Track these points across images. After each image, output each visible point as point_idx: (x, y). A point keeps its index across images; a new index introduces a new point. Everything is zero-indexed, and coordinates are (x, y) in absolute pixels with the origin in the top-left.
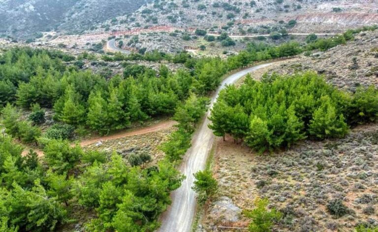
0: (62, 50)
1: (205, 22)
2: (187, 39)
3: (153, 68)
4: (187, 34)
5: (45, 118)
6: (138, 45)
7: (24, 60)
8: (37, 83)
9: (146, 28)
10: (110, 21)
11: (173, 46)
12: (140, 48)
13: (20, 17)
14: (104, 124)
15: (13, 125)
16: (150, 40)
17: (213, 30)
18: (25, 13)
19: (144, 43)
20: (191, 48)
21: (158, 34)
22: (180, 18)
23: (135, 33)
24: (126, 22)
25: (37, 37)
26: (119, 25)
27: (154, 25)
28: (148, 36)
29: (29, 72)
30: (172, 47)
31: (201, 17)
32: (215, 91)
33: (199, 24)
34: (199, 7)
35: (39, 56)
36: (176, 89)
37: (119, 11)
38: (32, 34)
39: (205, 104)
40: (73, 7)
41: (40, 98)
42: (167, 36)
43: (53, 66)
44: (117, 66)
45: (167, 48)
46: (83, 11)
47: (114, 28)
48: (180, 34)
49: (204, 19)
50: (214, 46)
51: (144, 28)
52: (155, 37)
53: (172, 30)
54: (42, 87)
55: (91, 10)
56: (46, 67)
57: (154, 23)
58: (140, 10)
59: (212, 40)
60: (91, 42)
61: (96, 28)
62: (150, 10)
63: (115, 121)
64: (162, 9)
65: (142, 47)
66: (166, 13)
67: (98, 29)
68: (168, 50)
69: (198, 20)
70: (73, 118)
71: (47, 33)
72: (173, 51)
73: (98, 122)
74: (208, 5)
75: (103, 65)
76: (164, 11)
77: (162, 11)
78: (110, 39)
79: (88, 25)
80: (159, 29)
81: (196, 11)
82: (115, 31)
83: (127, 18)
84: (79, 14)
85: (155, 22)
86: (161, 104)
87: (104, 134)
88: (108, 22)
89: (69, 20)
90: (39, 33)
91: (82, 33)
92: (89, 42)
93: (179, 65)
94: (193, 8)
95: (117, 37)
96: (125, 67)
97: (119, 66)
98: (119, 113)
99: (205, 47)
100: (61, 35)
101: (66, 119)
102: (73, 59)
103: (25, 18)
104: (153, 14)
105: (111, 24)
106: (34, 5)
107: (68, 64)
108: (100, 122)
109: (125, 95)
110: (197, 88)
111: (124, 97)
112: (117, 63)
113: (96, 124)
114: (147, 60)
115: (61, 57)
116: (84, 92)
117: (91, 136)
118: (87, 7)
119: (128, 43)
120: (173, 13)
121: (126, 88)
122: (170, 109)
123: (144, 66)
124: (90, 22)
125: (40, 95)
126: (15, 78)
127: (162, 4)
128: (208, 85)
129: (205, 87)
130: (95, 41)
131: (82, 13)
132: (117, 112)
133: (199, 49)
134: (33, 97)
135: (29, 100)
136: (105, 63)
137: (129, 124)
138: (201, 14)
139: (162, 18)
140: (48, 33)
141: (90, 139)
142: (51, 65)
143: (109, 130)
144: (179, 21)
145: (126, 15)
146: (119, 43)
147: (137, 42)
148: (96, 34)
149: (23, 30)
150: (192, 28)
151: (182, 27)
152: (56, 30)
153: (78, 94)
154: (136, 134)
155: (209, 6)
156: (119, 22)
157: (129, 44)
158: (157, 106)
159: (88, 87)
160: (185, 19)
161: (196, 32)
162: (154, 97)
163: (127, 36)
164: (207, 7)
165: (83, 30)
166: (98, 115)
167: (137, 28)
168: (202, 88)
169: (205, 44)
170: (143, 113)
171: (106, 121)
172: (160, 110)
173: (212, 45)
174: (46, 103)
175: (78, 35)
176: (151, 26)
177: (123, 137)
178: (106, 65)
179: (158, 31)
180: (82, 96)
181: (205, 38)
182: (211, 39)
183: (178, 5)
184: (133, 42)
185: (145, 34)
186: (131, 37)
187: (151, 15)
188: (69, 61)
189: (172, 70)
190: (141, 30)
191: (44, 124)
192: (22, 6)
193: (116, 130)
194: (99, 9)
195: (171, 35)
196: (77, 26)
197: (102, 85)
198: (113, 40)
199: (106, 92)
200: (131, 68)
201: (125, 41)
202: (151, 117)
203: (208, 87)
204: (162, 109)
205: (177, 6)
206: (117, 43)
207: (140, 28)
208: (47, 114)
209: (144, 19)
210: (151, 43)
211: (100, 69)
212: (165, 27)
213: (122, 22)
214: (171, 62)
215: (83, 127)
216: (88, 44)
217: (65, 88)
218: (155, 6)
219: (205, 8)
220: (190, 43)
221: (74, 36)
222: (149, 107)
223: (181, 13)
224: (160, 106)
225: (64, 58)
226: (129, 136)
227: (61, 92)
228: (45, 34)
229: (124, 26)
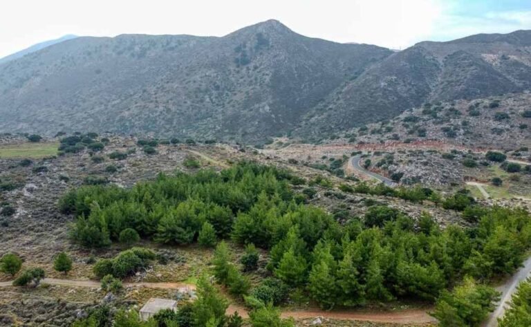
0: (292, 168)
1: (505, 139)
2: (471, 165)
3: (410, 214)
4: (471, 157)
5: (258, 264)
6: (391, 167)
7: (248, 179)
8: (257, 215)
9: (408, 142)
10: (357, 130)
11: (445, 174)
12: (395, 172)
13: (253, 118)
14: (327, 294)
15: (223, 268)
16: (410, 161)
17: (519, 155)
18: (259, 114)
19: (402, 166)
20: (477, 180)
21: (425, 154)
22: (462, 131)
23: (390, 149)
24: (379, 132)
25: (267, 144)
26: (369, 136)
27: (420, 139)
28: (408, 155)
29: (251, 196)
30: (444, 176)
31: (500, 132)
32: (512, 275)
33: (494, 142)
34: (496, 117)
35: (265, 175)
36: (442, 261)
37: (371, 115)
38: (262, 138)
39: (491, 300)
40: (315, 108)
41: (257, 235)
42: (437, 158)
43: (279, 192)
44: (359, 202)
45: (437, 177)
46: (325, 114)
47: (362, 139)
48: (459, 157)
49: (505, 134)
50: (517, 181)
51: (405, 142)
52: (419, 157)
53: (447, 149)
54: (261, 221)
55: (335, 113)
56: (270, 192)
57: (420, 136)
58: (402, 116)
59: (516, 171)
60: (329, 156)
61: (338, 138)
62: (417, 118)
63: (344, 292)
64: (435, 117)
65: (398, 171)
66: (441, 123)
67: (340, 139)
68: (438, 180)
69: (493, 136)
70: (290, 275)
71: (278, 138)
72: (444, 183)
73: (321, 290)
74: (513, 113)
75: (339, 198)
76: (438, 120)
77: (434, 120)
78: (354, 154)
79: (328, 133)
80: (427, 144)
81: (491, 121)
82: (362, 143)
83: (381, 127)
84: (320, 118)
85: (422, 134)
86: (415, 283)
87: (326, 308)
88: (355, 131)
89: (307, 124)
90: (270, 138)
91: (319, 142)
92: (325, 155)
93: (452, 212)
94: (486, 118)
95: (365, 152)
96: (368, 206)
97: (360, 204)
98: (350, 284)
99: (501, 182)
100: (294, 142)
101: (282, 274)
102: (303, 182)
103: (258, 120)
104: (421, 123)
105: (358, 134)
106: (270, 105)
107: (296, 188)
108: (324, 290)
109: (363, 256)
110: (479, 266)
111: (361, 258)
112: (358, 197)
113: (319, 292)
114: (402, 198)
115: (289, 178)
116: (310, 237)
117: (309, 306)
118: (331, 109)
119: (379, 163)
120: (452, 123)
121: (365, 243)
122: (428, 292)
123: (397, 210)
124: (331, 129)
125: (258, 231)
126: (234, 203)
127: (435, 109)
128: (499, 263)
129: (493, 265)
130: (334, 155)
131: (323, 117)
132: (349, 281)
133: (490, 183)
134: (250, 232)
135: (245, 235)
136: (343, 194)
137: (364, 302)
138: (500, 127)
139: (433, 129)
140: (280, 139)
141: (307, 310)
142: (276, 190)
143: (334, 304)
144: (460, 135)
145: (381, 123)
146: (366, 162)
147: (391, 163)
148: (337, 145)
149: (254, 134)
150: (481, 148)
151: (463, 144)
152: (289, 136)
153: (302, 240)
154: (371, 320)
155: (514, 115)
156: (370, 131)
157: (379, 165)
158: (408, 283)
159: (316, 232)
160: (472, 133)
161: (487, 155)
162: (405, 268)
163: (377, 154)
164: (510, 116)
165: (321, 138)
166: (322, 280)
167: (395, 141)
168: (487, 267)
169: (502, 176)
170: (386, 289)
171: (332, 291)
172: (412, 290)
173: (515, 179)
174: (262, 242)
175: (313, 145)
176: (413, 140)
177: (352, 319)
178: (343, 198)
179: (424, 148)
180: (306, 243)
181: (502, 166)
182: (513, 169)
183: (461, 111)
184: (385, 163)
185: (404, 153)
186: (383, 155)
187: (417, 124)
188: (298, 184)
189: (440, 220)
190: (399, 145)
191: (256, 272)
192: (257, 106)
193: (343, 306)
194: (345, 113)
195: (444, 156)
196: (315, 132)
197: (334, 231)
198: (358, 156)
199: (338, 245)
200: (378, 209)
201: (375, 160)
202: (396, 298)
203: (499, 268)
204: (416, 291)
205: (460, 114)
206: (363, 161)
207: (398, 142)
208: (261, 257)
209: (405, 130)
210: (411, 167)
211: (336, 203)
212: (437, 143)
213: (373, 132)
214: (439, 206)
215: (301, 291)
216: (324, 158)
217: (288, 230)
218: (424, 113)
219: (508, 117)
220: (476, 172)
221: (309, 145)
222: (395, 282)
223: (465, 124)
224: (413, 285)
225: (292, 180)
226: (360, 319)
227: (282, 234)
228: (276, 140)
229: (375, 137)
